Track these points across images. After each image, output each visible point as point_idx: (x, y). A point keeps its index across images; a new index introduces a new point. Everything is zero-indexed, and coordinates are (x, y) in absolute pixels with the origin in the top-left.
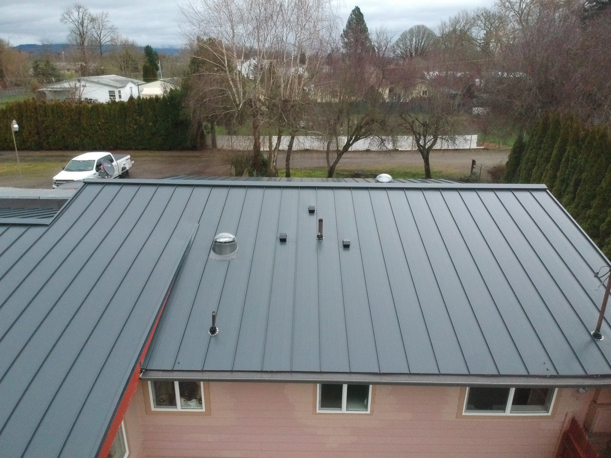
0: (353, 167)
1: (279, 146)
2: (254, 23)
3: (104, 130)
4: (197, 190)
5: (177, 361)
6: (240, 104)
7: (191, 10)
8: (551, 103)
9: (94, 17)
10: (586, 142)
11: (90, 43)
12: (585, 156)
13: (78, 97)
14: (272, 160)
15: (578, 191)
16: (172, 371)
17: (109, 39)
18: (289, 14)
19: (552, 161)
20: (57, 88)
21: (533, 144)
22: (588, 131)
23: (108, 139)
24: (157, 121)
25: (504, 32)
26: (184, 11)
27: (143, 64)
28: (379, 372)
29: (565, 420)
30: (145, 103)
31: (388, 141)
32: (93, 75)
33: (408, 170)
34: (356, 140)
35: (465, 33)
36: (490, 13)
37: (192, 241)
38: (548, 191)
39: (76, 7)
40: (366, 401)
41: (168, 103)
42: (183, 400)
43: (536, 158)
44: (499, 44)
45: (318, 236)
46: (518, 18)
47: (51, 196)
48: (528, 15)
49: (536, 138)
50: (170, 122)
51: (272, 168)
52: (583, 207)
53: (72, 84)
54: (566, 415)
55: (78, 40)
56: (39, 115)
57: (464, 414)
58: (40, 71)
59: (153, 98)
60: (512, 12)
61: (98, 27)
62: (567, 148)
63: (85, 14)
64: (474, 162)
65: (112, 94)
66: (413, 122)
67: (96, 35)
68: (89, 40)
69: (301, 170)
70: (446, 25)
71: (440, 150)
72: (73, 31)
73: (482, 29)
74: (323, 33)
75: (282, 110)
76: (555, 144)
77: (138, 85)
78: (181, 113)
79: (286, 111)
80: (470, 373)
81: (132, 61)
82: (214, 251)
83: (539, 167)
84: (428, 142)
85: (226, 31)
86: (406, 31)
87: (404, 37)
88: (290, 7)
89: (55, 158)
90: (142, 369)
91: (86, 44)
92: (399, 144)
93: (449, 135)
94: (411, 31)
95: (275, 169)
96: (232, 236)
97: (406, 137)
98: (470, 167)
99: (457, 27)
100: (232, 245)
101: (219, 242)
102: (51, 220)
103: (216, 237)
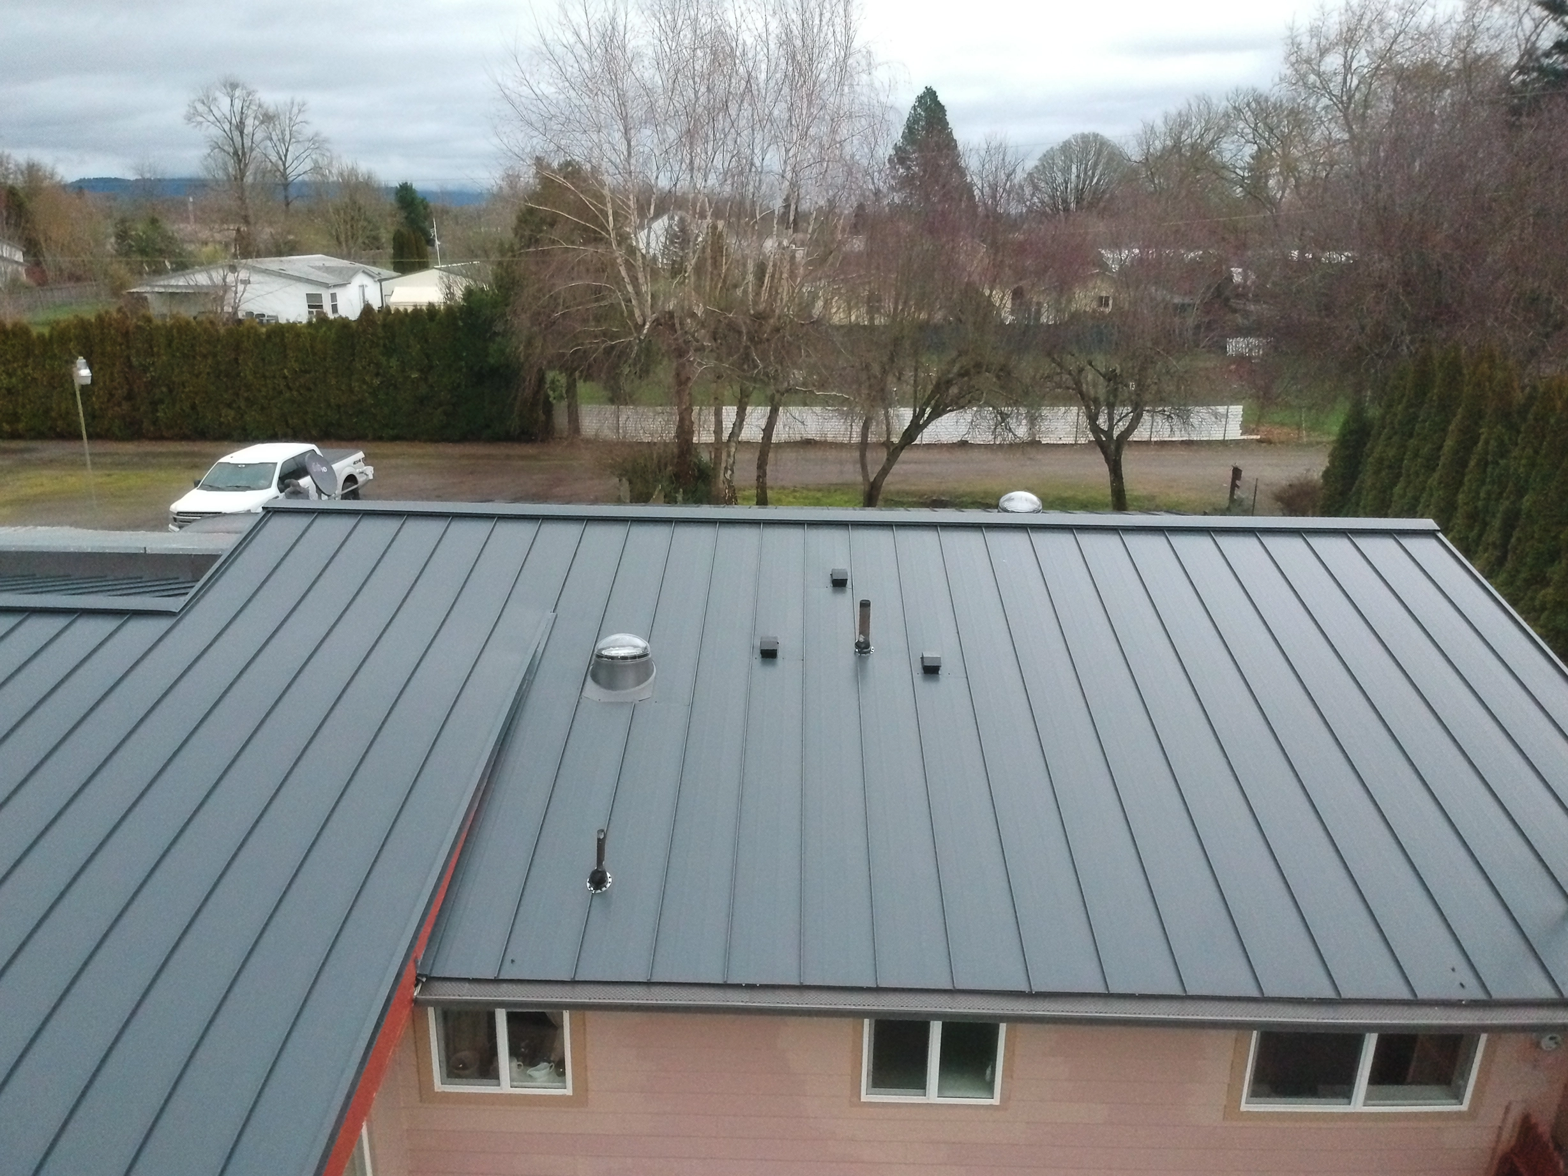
0: (927, 485)
1: (740, 429)
2: (682, 123)
3: (298, 391)
4: (548, 529)
5: (508, 958)
6: (644, 324)
7: (526, 91)
8: (1434, 320)
9: (271, 110)
10: (1530, 416)
11: (259, 177)
12: (1529, 451)
13: (228, 309)
14: (723, 465)
15: (1513, 540)
16: (497, 981)
17: (308, 165)
18: (768, 100)
19: (1444, 465)
20: (177, 287)
21: (1392, 423)
22: (1534, 388)
23: (306, 413)
24: (431, 367)
25: (1305, 149)
26: (507, 92)
27: (392, 229)
28: (1027, 990)
29: (1504, 1120)
30: (402, 322)
31: (1017, 417)
32: (269, 254)
33: (1069, 493)
34: (937, 414)
35: (1204, 153)
36: (1267, 100)
37: (539, 655)
38: (1440, 535)
39: (225, 86)
40: (988, 1072)
41: (461, 323)
42: (515, 1063)
43: (1402, 460)
44: (1292, 181)
45: (858, 645)
46: (1338, 114)
47: (174, 546)
48: (1366, 104)
49: (1400, 408)
50: (464, 370)
51: (721, 486)
52: (1528, 583)
53: (217, 276)
54: (1507, 1109)
55: (230, 169)
56: (133, 351)
57: (1244, 1107)
58: (133, 243)
59: (421, 310)
60: (1323, 99)
61: (280, 137)
62: (1483, 433)
63: (247, 104)
64: (1237, 473)
65: (314, 303)
66: (1081, 370)
67: (274, 158)
68: (257, 168)
69: (794, 491)
70: (1155, 133)
71: (1148, 443)
72: (217, 146)
73: (1248, 142)
74: (855, 149)
75: (751, 339)
76: (1449, 422)
77: (380, 281)
78: (493, 348)
79: (761, 342)
80: (1263, 994)
81: (366, 219)
82: (595, 679)
83: (1409, 482)
84: (1119, 421)
85: (609, 143)
86: (1052, 148)
87: (1048, 163)
88: (772, 83)
89: (172, 460)
90: (419, 975)
91: (249, 179)
92: (1044, 426)
93: (1172, 404)
94: (1066, 148)
95: (730, 487)
96: (641, 643)
97: (1063, 409)
98: (1227, 485)
99: (1184, 137)
100: (640, 663)
101: (607, 657)
102: (183, 600)
103: (600, 645)
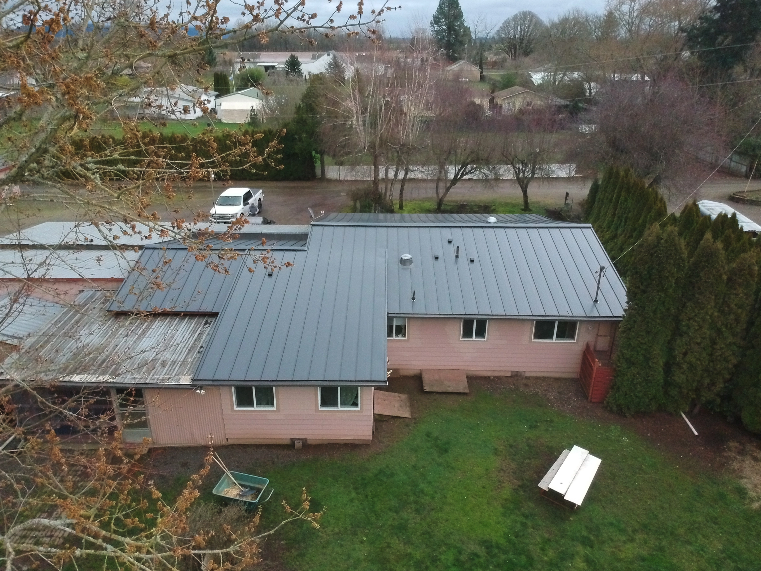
0: (458, 198)
6: (365, 148)
14: (389, 193)
16: (400, 314)
28: (492, 314)
29: (583, 345)
33: (509, 201)
38: (591, 228)
40: (484, 335)
45: (456, 256)
57: (531, 341)
64: (567, 194)
80: (532, 314)
82: (401, 264)
86: (509, 18)
87: (506, 25)
92: (500, 173)
94: (515, 18)
95: (391, 202)
96: (410, 256)
98: (564, 198)
100: (410, 261)
101: (403, 259)
102: (306, 247)
103: (401, 256)
